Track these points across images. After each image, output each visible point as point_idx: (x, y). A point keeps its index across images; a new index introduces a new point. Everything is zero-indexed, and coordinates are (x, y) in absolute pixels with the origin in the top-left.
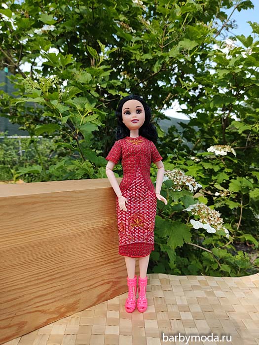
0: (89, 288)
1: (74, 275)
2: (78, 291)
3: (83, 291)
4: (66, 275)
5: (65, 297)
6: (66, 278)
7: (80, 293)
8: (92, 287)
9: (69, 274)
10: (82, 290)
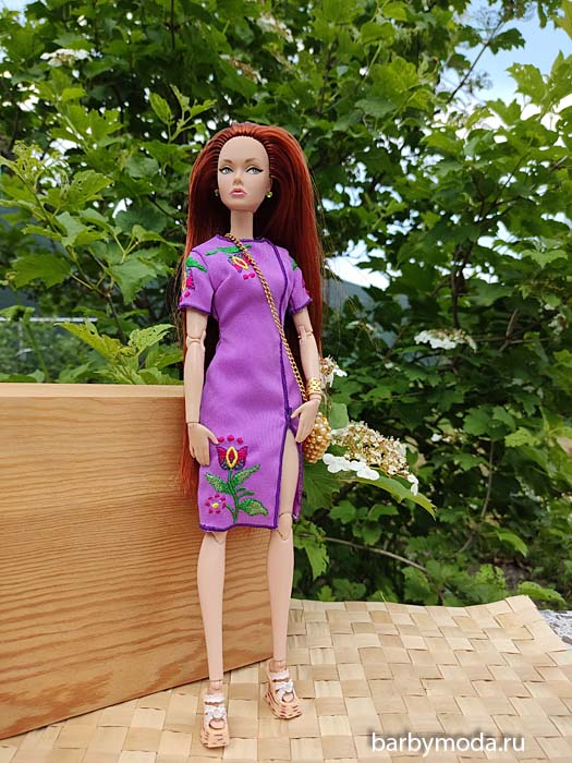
0: (137, 647)
1: (95, 609)
3: (119, 654)
4: (74, 609)
5: (69, 665)
6: (73, 615)
8: (144, 645)
9: (81, 608)
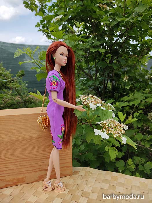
0: (32, 171)
1: (20, 162)
2: (24, 172)
5: (16, 174)
7: (26, 173)
10: (27, 172)
